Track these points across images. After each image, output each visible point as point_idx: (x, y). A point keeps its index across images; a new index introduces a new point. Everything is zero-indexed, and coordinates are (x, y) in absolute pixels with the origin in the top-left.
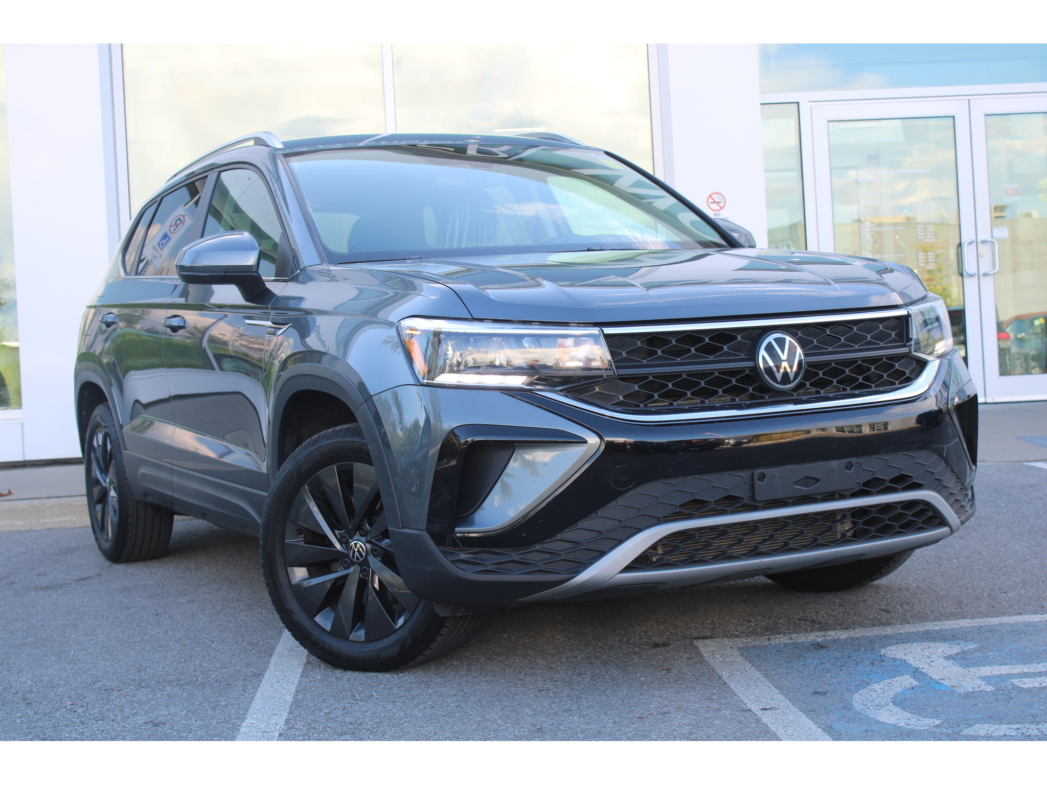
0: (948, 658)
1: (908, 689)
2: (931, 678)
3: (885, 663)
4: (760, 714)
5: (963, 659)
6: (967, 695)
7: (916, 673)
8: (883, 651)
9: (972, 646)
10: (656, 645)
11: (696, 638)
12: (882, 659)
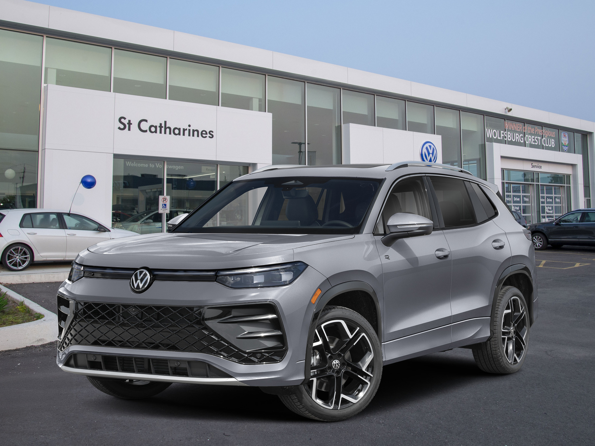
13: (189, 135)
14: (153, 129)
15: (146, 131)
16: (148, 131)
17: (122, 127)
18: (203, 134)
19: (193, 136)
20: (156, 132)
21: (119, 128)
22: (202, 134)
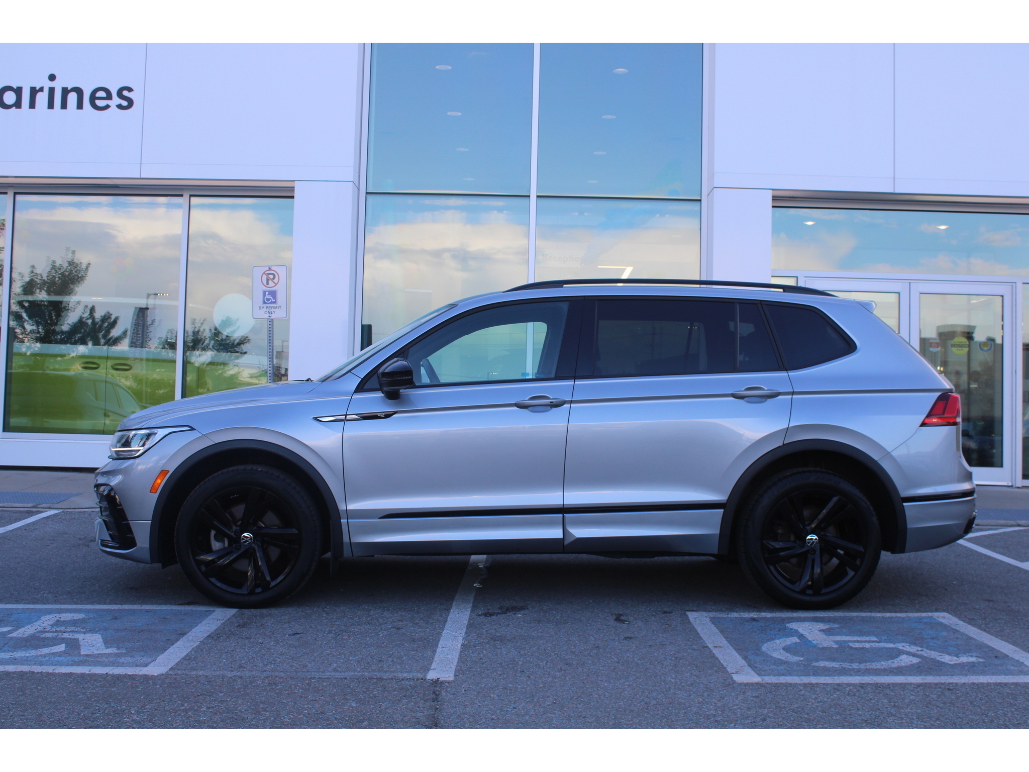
0: (820, 631)
1: (793, 643)
2: (807, 639)
3: (786, 631)
4: (712, 649)
5: (828, 632)
6: (823, 648)
7: (801, 636)
8: (787, 625)
9: (836, 626)
10: (665, 612)
11: (688, 611)
12: (786, 628)
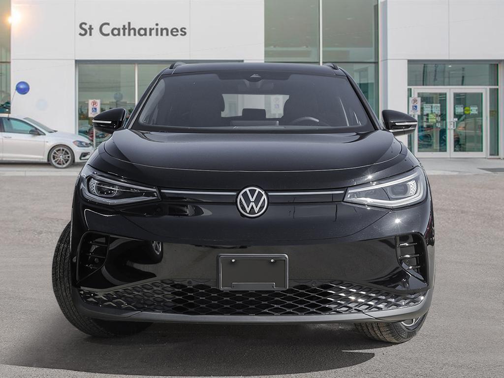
13: (157, 35)
14: (116, 32)
15: (108, 35)
16: (111, 34)
17: (83, 32)
18: (174, 32)
19: (162, 35)
20: (119, 34)
21: (80, 34)
22: (172, 32)
